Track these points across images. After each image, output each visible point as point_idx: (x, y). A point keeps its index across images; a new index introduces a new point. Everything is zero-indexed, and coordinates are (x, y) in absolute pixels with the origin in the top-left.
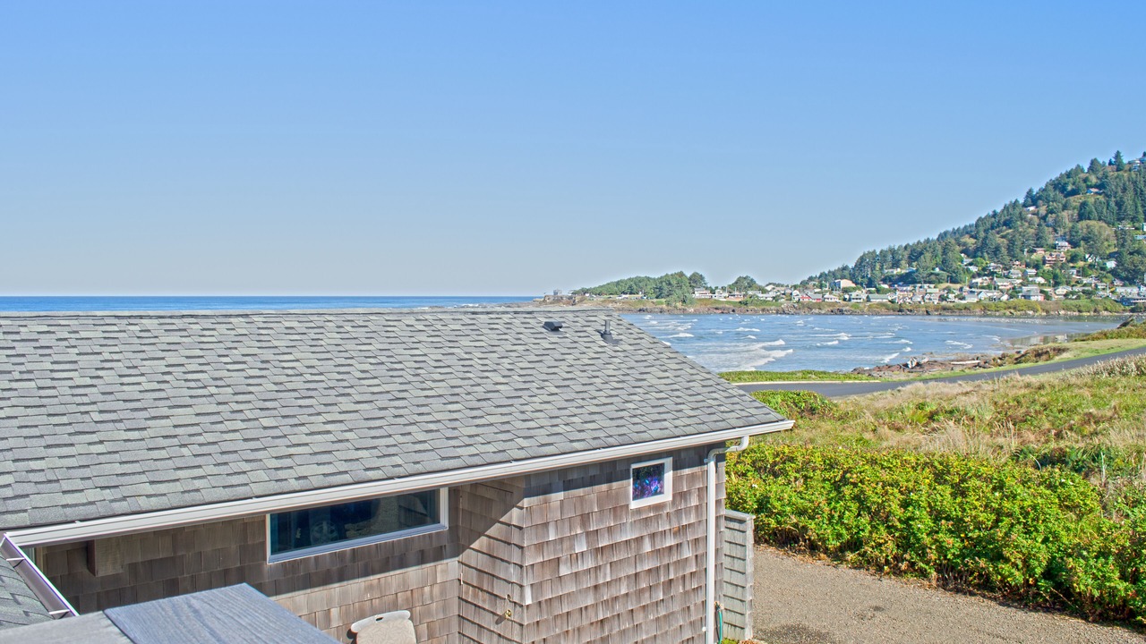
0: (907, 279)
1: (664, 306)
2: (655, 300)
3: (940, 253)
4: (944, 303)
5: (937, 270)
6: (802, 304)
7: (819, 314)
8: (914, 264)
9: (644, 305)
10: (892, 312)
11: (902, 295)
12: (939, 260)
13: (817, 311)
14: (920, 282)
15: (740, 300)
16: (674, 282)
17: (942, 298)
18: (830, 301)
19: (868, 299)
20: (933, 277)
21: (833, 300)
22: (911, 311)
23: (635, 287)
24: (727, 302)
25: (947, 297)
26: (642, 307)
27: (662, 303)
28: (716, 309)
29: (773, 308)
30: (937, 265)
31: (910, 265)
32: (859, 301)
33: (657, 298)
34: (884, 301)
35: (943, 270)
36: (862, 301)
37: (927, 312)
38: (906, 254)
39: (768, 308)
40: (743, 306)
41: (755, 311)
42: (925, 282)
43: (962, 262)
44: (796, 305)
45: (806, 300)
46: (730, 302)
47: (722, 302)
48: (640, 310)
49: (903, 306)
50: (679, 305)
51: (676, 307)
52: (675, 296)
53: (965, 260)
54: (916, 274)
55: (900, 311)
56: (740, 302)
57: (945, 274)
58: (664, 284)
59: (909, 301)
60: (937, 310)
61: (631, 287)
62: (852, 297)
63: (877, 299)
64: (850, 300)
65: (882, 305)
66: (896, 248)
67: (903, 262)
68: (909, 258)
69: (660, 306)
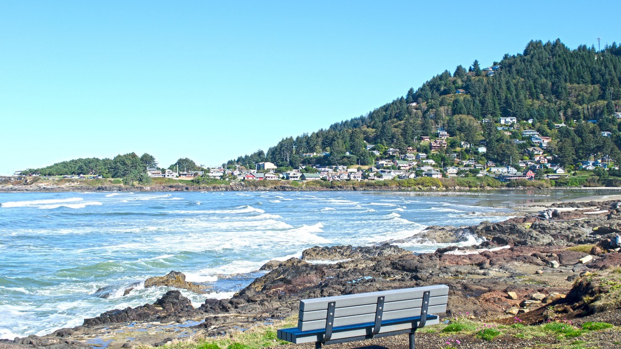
0: (323, 162)
1: (122, 185)
2: (112, 179)
3: (348, 139)
4: (366, 180)
5: (348, 154)
6: (249, 182)
7: (265, 190)
8: (328, 148)
9: (102, 183)
10: (325, 188)
11: (327, 172)
12: (348, 144)
13: (262, 188)
14: (334, 164)
15: (192, 179)
16: (128, 162)
17: (364, 177)
18: (270, 179)
19: (303, 178)
20: (345, 160)
21: (273, 179)
22: (341, 187)
23: (85, 167)
24: (181, 181)
25: (368, 175)
26: (100, 185)
27: (119, 182)
28: (171, 187)
29: (223, 185)
30: (347, 150)
31: (324, 149)
32: (296, 179)
33: (113, 177)
34: (317, 179)
35: (352, 153)
36: (298, 179)
37: (354, 188)
38: (320, 140)
39: (218, 185)
40: (195, 185)
41: (207, 188)
42: (340, 164)
43: (366, 147)
44: (243, 183)
45: (250, 178)
46: (182, 180)
47: (176, 181)
48: (99, 189)
49: (335, 183)
50: (136, 183)
51: (133, 185)
52: (132, 175)
53: (368, 146)
54: (332, 157)
55: (332, 187)
56: (192, 181)
57: (355, 157)
58: (118, 164)
59: (337, 179)
60: (361, 186)
61: (81, 167)
62: (291, 175)
63: (310, 177)
64: (288, 178)
65: (317, 182)
66: (309, 135)
67: (318, 147)
68: (323, 143)
69: (118, 185)
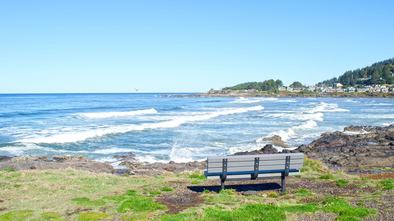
0: (367, 83)
1: (267, 94)
2: (262, 92)
3: (381, 71)
4: (391, 92)
5: (381, 79)
6: (328, 93)
7: (336, 97)
8: (370, 76)
9: (258, 93)
10: (368, 96)
11: (370, 88)
12: (381, 74)
13: (335, 96)
14: (374, 84)
15: (300, 91)
16: (270, 84)
17: (390, 90)
18: (339, 91)
19: (356, 91)
20: (380, 82)
21: (340, 91)
22: (376, 96)
23: (250, 86)
24: (294, 92)
25: (392, 90)
26: (257, 94)
27: (266, 93)
28: (290, 95)
29: (315, 94)
30: (381, 76)
31: (368, 76)
32: (352, 91)
33: (263, 90)
34: (364, 91)
35: (384, 78)
36: (353, 91)
37: (384, 96)
38: (366, 72)
39: (313, 95)
40: (301, 94)
41: (307, 96)
42: (377, 84)
43: (391, 75)
44: (325, 93)
45: (329, 91)
46: (295, 92)
47: (292, 92)
48: (256, 96)
49: (373, 93)
50: (273, 93)
51: (272, 94)
52: (271, 90)
53: (392, 74)
54: (372, 80)
55: (372, 96)
56: (300, 92)
57: (385, 80)
58: (265, 84)
59: (375, 91)
60: (388, 95)
61: (249, 86)
62: (349, 90)
63: (360, 91)
64: (348, 91)
65: (364, 93)
66: (361, 69)
67: (365, 75)
68: (368, 73)
69: (265, 94)
